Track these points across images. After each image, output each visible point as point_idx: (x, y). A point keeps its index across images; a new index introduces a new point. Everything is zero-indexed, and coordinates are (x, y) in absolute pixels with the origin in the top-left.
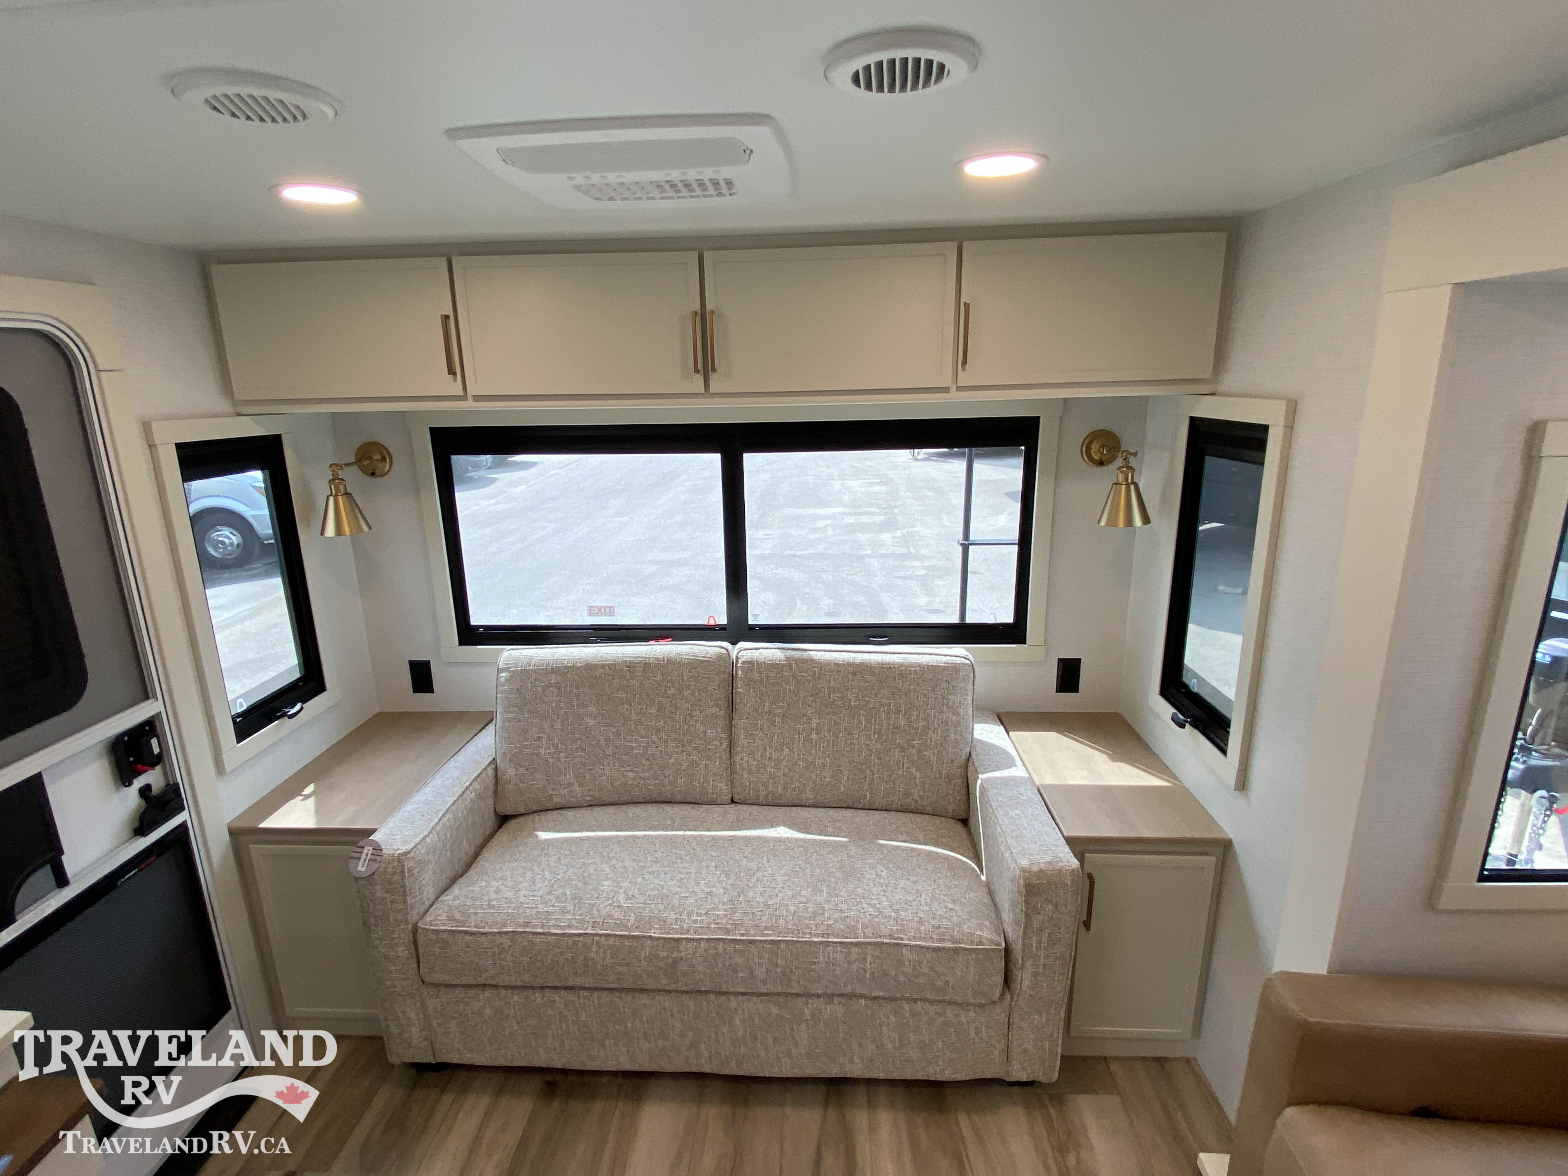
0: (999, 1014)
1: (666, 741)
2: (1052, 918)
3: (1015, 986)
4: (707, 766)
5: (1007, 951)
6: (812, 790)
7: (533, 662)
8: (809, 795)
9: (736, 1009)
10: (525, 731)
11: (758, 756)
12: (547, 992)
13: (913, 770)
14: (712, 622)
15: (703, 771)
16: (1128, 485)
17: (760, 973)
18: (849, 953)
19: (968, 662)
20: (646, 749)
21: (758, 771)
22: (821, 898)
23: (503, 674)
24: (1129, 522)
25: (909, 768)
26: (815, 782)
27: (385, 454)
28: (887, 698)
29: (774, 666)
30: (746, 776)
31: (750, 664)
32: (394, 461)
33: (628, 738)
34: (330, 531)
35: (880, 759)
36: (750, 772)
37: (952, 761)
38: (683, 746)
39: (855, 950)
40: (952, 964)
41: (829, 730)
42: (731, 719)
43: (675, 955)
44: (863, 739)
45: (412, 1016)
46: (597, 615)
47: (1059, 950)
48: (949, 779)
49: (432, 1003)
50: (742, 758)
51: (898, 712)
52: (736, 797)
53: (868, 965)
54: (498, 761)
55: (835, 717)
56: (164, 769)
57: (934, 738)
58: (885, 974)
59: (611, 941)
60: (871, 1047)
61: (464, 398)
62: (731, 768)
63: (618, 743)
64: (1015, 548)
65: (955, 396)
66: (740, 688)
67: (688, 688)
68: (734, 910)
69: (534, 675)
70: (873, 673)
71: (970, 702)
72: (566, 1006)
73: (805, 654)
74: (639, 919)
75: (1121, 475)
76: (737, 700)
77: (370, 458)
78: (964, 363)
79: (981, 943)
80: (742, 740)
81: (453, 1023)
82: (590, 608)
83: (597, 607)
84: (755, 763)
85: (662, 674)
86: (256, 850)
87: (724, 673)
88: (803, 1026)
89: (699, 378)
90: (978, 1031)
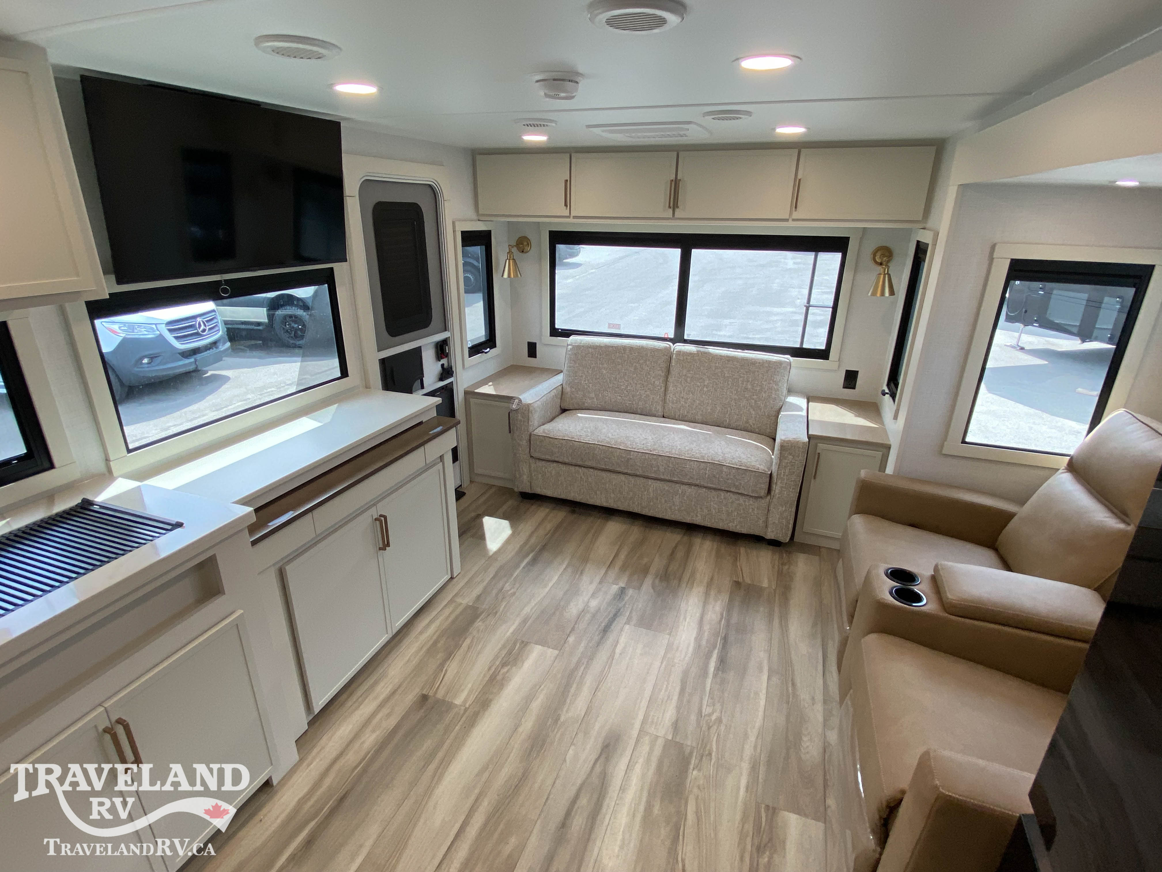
0: (764, 502)
1: (636, 384)
2: (791, 462)
3: (772, 493)
4: (653, 399)
5: (771, 474)
6: (701, 415)
7: (582, 342)
8: (699, 417)
9: (651, 485)
10: (576, 372)
11: (677, 395)
12: (577, 468)
13: (751, 410)
14: (666, 336)
15: (651, 400)
16: (885, 274)
17: (662, 469)
18: (700, 465)
19: (788, 361)
20: (627, 387)
21: (677, 403)
22: (692, 446)
23: (570, 347)
24: (883, 294)
25: (749, 409)
26: (703, 411)
27: (529, 243)
28: (744, 374)
29: (690, 354)
30: (670, 404)
31: (679, 353)
32: (532, 248)
33: (620, 381)
34: (506, 275)
35: (736, 403)
36: (673, 403)
37: (771, 408)
38: (644, 387)
39: (703, 465)
40: (744, 476)
41: (713, 387)
42: (667, 378)
43: (628, 457)
44: (728, 393)
45: (525, 470)
46: (612, 328)
47: (793, 478)
48: (769, 416)
49: (533, 466)
50: (670, 396)
51: (748, 381)
52: (665, 415)
53: (707, 472)
54: (564, 385)
55: (716, 381)
56: (448, 360)
57: (764, 395)
58: (714, 476)
59: (604, 448)
60: (706, 511)
61: (569, 217)
62: (664, 401)
63: (615, 382)
64: (831, 309)
65: (791, 224)
66: (673, 363)
67: (649, 361)
68: (655, 445)
69: (582, 348)
70: (738, 362)
71: (786, 381)
72: (583, 474)
73: (707, 350)
74: (616, 442)
75: (882, 269)
76: (671, 369)
77: (523, 244)
78: (796, 207)
79: (758, 469)
80: (671, 388)
81: (540, 476)
82: (609, 324)
83: (613, 324)
84: (675, 399)
85: (638, 353)
86: (473, 401)
87: (667, 356)
88: (678, 497)
89: (671, 211)
90: (753, 509)
